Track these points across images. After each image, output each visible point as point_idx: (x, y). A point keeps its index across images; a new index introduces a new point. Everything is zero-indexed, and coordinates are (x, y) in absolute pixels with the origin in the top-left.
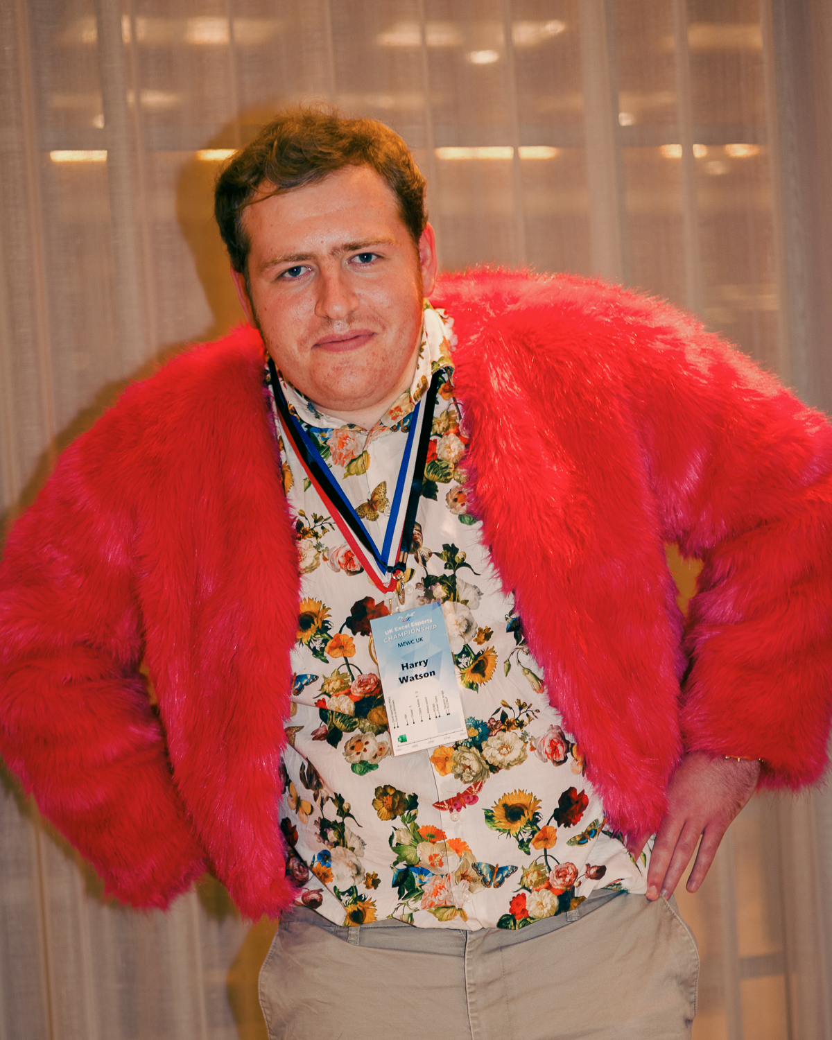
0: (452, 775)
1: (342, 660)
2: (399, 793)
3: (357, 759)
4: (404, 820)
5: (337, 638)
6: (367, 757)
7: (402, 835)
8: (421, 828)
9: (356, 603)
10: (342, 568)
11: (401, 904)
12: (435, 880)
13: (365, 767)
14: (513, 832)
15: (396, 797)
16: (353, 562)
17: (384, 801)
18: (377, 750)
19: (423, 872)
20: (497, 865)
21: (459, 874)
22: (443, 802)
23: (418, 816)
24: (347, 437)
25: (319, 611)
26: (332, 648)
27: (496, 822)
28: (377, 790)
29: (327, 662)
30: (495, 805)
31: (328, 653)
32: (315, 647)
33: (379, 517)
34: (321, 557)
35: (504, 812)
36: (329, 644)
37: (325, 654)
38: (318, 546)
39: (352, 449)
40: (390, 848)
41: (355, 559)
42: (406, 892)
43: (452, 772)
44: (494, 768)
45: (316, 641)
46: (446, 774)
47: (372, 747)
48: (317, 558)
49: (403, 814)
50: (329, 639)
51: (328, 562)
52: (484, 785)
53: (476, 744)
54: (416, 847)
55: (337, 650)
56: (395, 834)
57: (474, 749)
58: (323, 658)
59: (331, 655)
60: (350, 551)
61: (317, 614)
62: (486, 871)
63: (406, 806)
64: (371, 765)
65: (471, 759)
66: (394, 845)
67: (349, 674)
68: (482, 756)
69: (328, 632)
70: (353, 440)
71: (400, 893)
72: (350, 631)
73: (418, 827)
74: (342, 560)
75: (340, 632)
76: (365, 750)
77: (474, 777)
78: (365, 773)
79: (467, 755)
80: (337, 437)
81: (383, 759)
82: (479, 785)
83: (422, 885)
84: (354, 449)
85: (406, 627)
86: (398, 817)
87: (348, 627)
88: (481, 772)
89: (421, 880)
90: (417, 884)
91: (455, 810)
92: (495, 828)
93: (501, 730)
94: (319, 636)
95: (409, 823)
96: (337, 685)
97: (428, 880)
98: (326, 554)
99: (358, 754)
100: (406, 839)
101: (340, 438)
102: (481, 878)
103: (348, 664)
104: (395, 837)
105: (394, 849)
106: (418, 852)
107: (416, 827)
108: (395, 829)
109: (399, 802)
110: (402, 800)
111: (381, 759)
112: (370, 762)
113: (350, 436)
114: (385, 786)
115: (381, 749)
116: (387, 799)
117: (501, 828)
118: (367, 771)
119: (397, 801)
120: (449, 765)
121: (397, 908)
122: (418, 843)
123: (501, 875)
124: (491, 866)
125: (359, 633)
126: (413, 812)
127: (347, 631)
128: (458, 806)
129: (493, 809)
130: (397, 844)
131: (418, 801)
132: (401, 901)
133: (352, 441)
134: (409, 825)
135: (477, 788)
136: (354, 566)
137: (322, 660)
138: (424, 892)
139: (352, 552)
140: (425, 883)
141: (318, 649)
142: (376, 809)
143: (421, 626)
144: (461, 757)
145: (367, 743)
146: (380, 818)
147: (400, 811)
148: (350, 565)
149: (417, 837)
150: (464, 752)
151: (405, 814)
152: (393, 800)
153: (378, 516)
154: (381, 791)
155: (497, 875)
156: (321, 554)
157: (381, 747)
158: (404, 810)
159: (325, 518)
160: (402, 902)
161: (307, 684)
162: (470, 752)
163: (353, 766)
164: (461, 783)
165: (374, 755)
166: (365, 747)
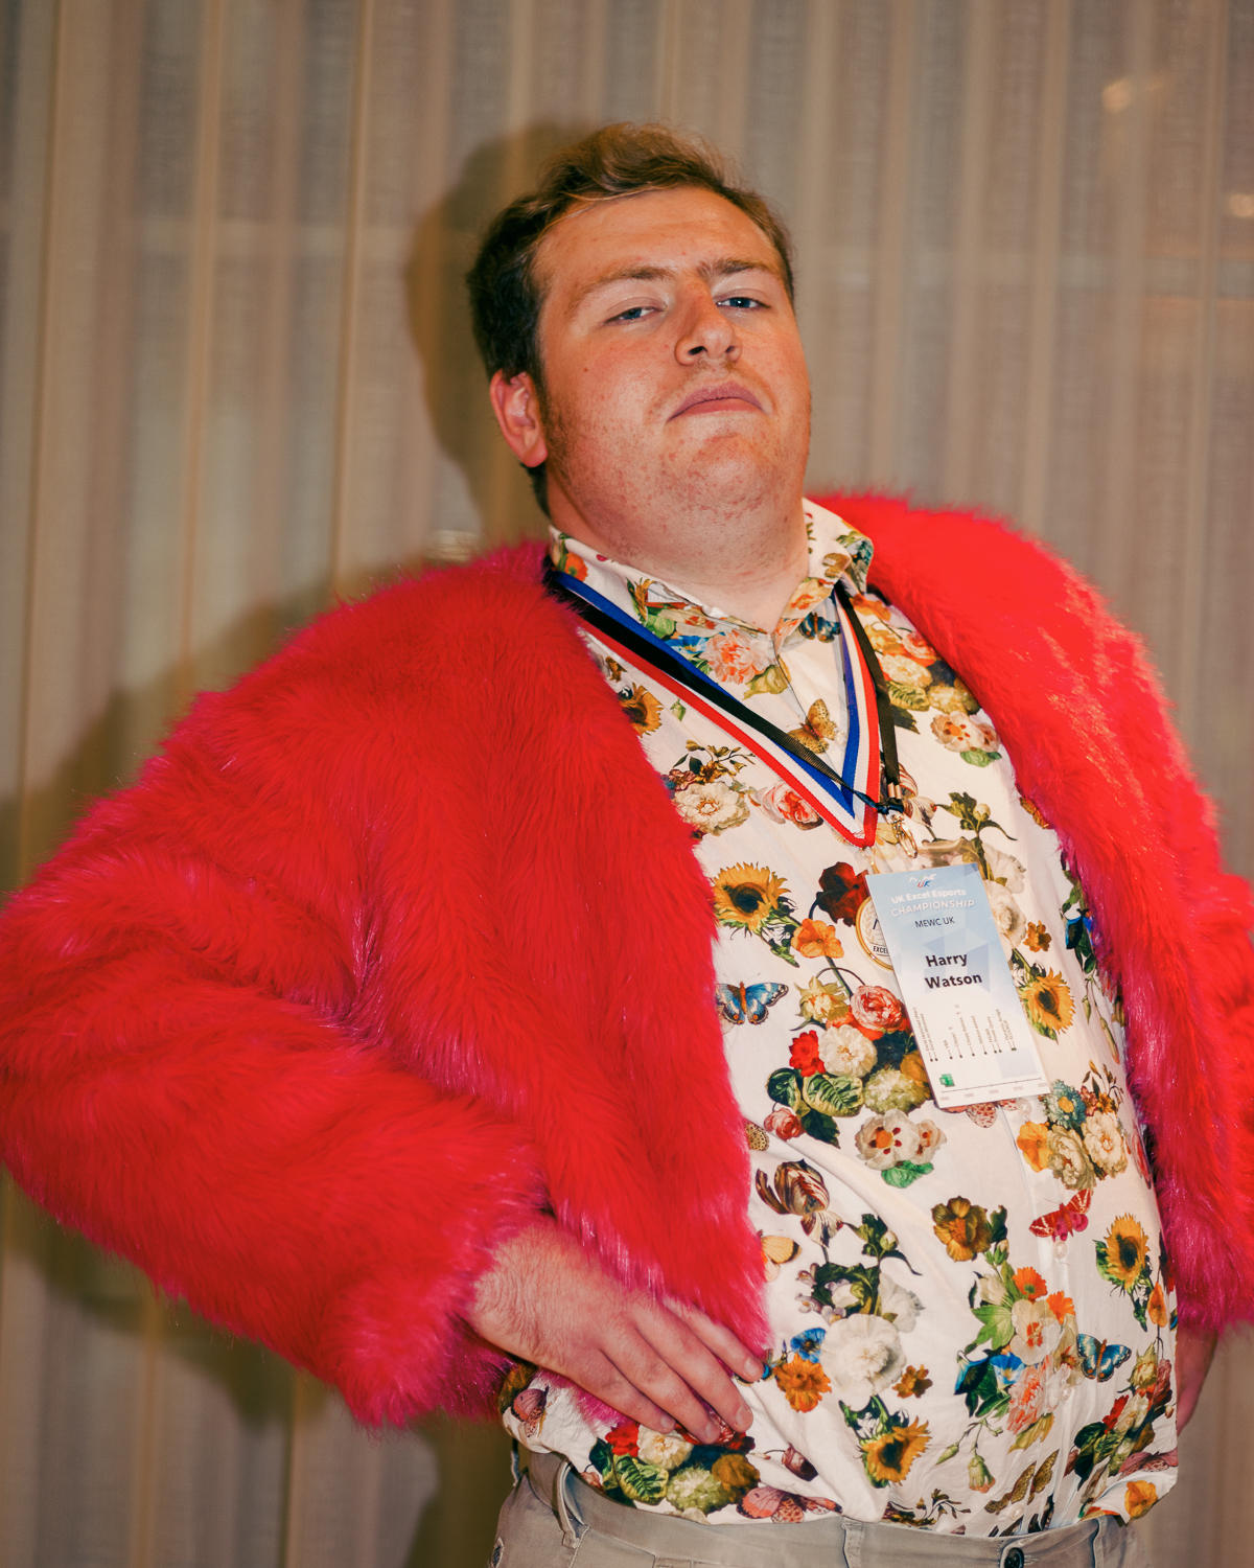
0: (1048, 1173)
1: (823, 962)
2: (976, 1212)
3: (889, 1160)
4: (990, 1260)
5: (808, 924)
6: (906, 1153)
7: (990, 1288)
8: (1016, 1273)
9: (825, 871)
10: (787, 817)
11: (975, 1424)
12: (1028, 1374)
13: (911, 1171)
14: (1128, 1286)
15: (971, 1221)
16: (803, 809)
17: (952, 1228)
18: (920, 1140)
19: (1012, 1363)
20: (1105, 1341)
21: (1058, 1355)
22: (1040, 1219)
23: (1010, 1251)
24: (736, 646)
25: (768, 883)
26: (803, 941)
27: (1110, 1265)
28: (935, 1211)
29: (797, 965)
30: (1108, 1236)
31: (798, 950)
32: (772, 940)
33: (830, 747)
34: (747, 800)
35: (1118, 1249)
36: (797, 933)
37: (792, 951)
38: (735, 787)
39: (750, 662)
40: (970, 1310)
41: (803, 803)
42: (981, 1401)
43: (1048, 1166)
44: (1100, 1172)
45: (772, 929)
46: (1041, 1169)
47: (909, 1138)
48: (741, 805)
49: (987, 1250)
50: (797, 926)
51: (761, 807)
52: (1093, 1198)
53: (1076, 1125)
54: (1010, 1309)
55: (812, 945)
56: (979, 1285)
57: (1073, 1133)
58: (789, 958)
59: (803, 953)
60: (791, 793)
61: (764, 887)
62: (1089, 1350)
63: (990, 1234)
64: (918, 1166)
65: (1069, 1146)
66: (977, 1305)
67: (839, 984)
68: (1084, 1146)
69: (791, 914)
70: (748, 649)
71: (970, 1403)
72: (826, 914)
73: (1012, 1272)
74: (784, 807)
75: (811, 916)
76: (898, 1143)
77: (1079, 1179)
78: (911, 1182)
79: (1066, 1141)
80: (716, 649)
81: (937, 1152)
82: (1086, 1197)
83: (1009, 1387)
84: (754, 661)
85: (924, 895)
86: (980, 1255)
87: (822, 908)
88: (1085, 1174)
89: (1006, 1379)
90: (1001, 1387)
91: (1058, 1237)
92: (1107, 1276)
93: (1097, 1109)
94: (778, 921)
95: (1000, 1264)
96: (825, 1003)
97: (1018, 1377)
98: (753, 796)
99: (887, 1151)
100: (996, 1295)
101: (723, 649)
102: (1081, 1360)
103: (836, 970)
104: (979, 1290)
105: (977, 1314)
106: (1014, 1318)
107: (1010, 1271)
108: (980, 1276)
109: (977, 1229)
110: (981, 1226)
111: (933, 1153)
112: (915, 1162)
113: (739, 644)
114: (952, 1201)
115: (925, 1135)
116: (956, 1226)
117: (1115, 1277)
118: (914, 1178)
119: (973, 1227)
120: (1044, 1154)
121: (968, 1432)
122: (1014, 1301)
123: (1109, 1361)
124: (1096, 1342)
125: (841, 921)
126: (1002, 1245)
127: (821, 916)
128: (1063, 1230)
129: (1105, 1241)
130: (983, 1303)
131: (1007, 1224)
132: (974, 1419)
133: (747, 651)
134: (999, 1268)
135: (1085, 1201)
136: (806, 815)
137: (787, 961)
138: (1010, 1399)
139: (796, 793)
140: (1013, 1382)
141: (779, 943)
142: (943, 1242)
143: (949, 898)
144: (1058, 1142)
145: (897, 1131)
146: (952, 1257)
147: (982, 1244)
148: (799, 813)
149: (1014, 1292)
150: (1061, 1135)
151: (992, 1250)
152: (967, 1226)
153: (827, 745)
154: (943, 1212)
155: (1100, 1358)
156: (746, 796)
157: (924, 1131)
158: (989, 1242)
159: (731, 748)
160: (977, 1420)
161: (770, 1003)
162: (1069, 1137)
163: (885, 1173)
164: (1063, 1186)
165: (917, 1148)
166: (895, 1137)
